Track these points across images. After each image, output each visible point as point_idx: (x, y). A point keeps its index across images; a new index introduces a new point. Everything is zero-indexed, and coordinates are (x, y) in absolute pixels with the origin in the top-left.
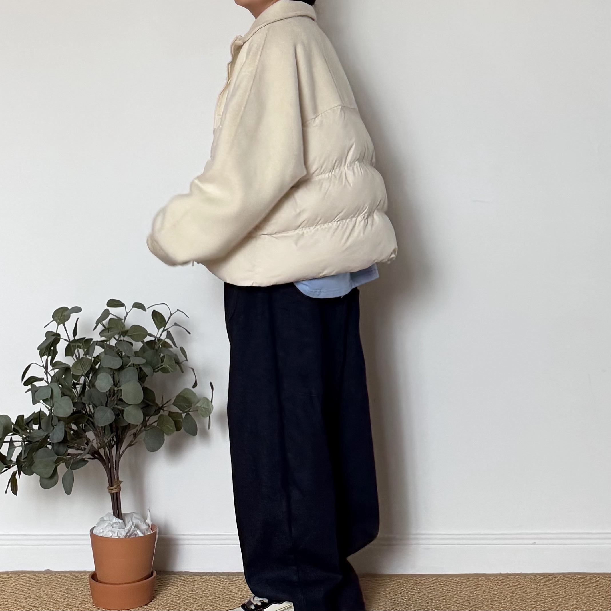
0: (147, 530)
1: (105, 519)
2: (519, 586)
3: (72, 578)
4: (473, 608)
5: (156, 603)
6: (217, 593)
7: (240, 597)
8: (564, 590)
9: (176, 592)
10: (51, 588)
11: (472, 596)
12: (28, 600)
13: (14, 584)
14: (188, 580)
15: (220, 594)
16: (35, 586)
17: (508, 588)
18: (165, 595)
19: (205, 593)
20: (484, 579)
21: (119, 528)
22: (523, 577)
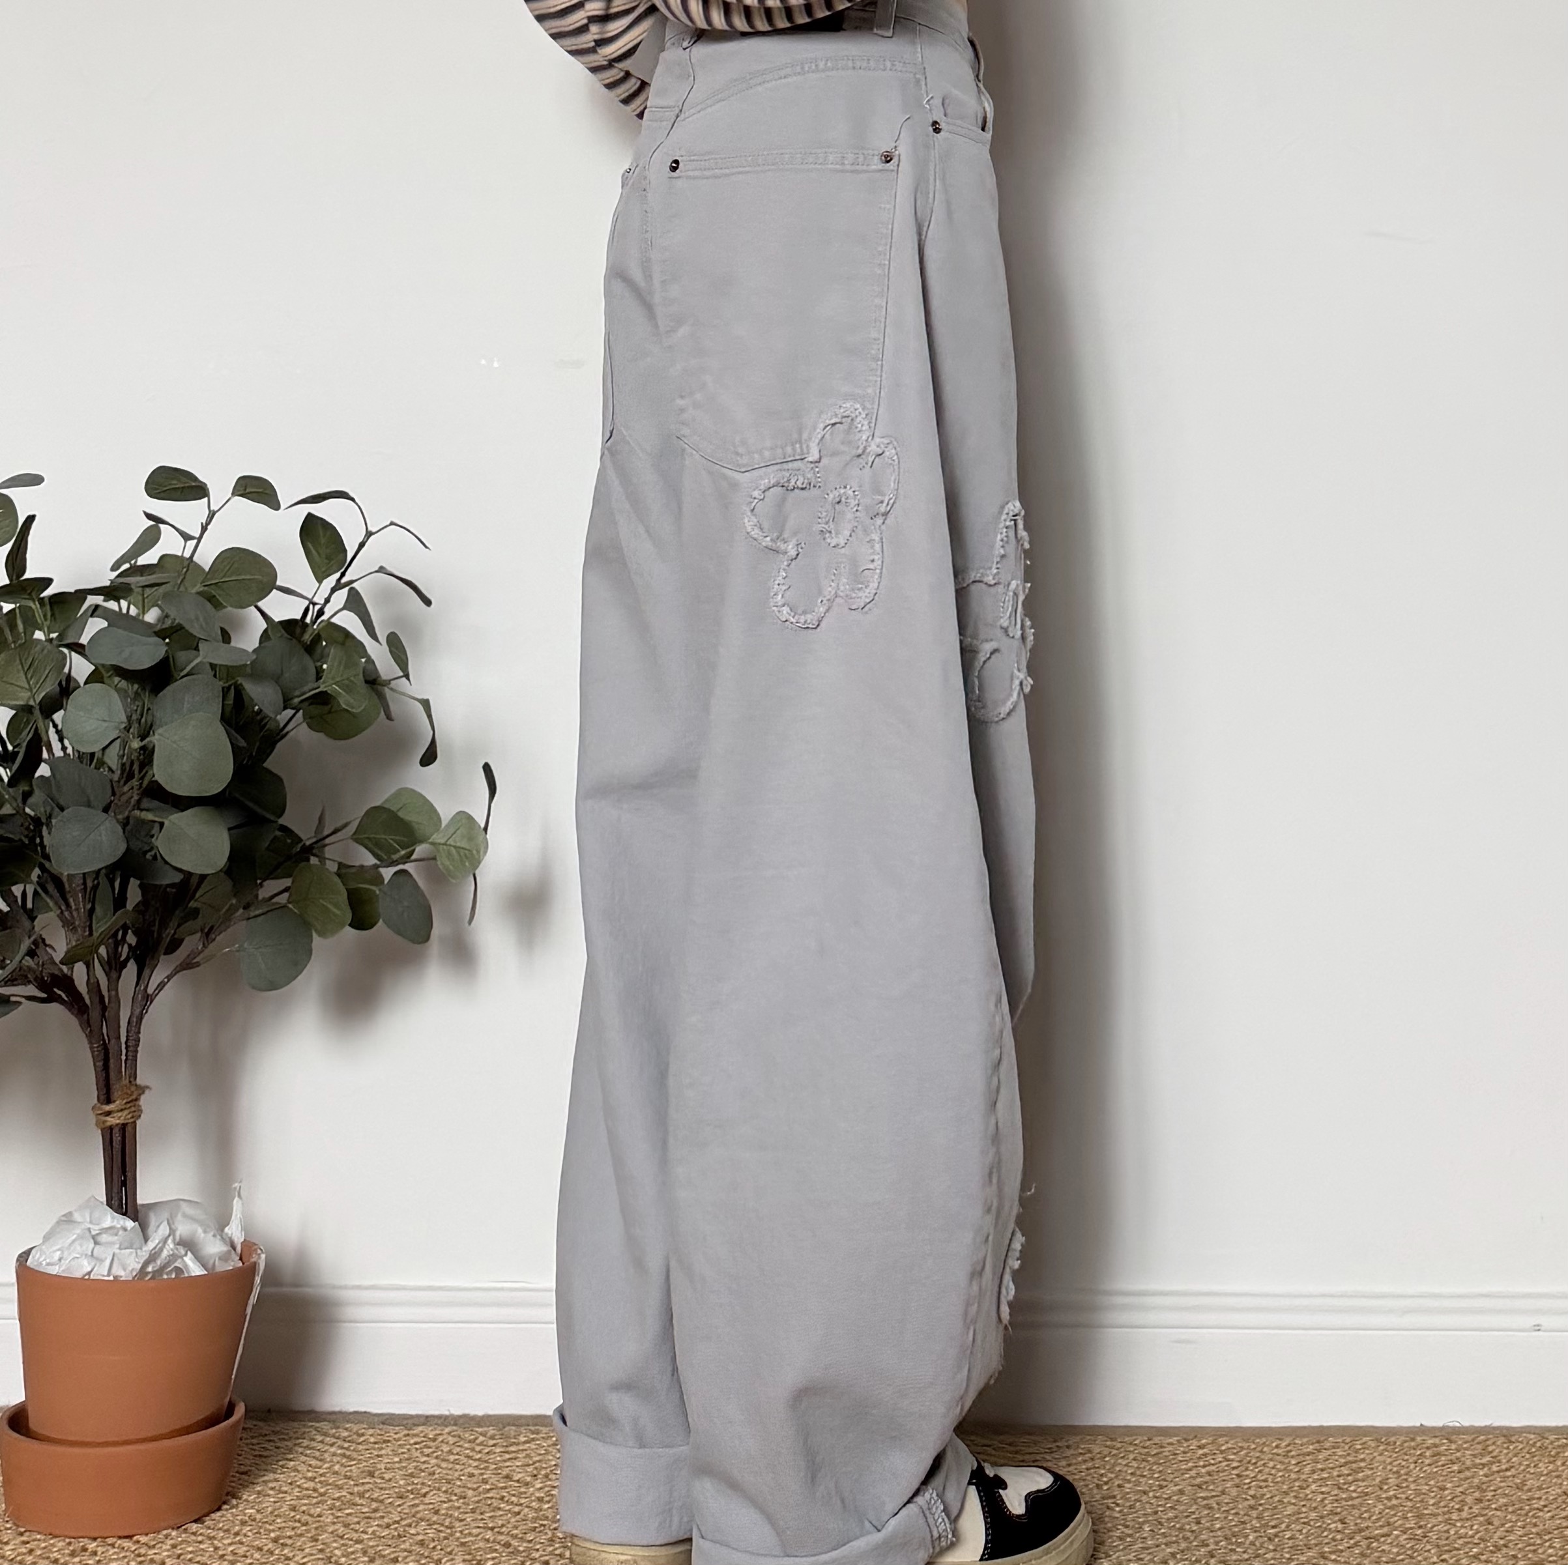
0: (224, 1255)
1: (76, 1216)
2: (1495, 1468)
4: (1358, 1538)
5: (234, 1515)
6: (459, 1483)
7: (538, 1495)
9: (312, 1479)
11: (1346, 1500)
15: (469, 1485)
17: (1459, 1472)
18: (272, 1489)
20: (1373, 1444)
21: (120, 1249)
22: (1502, 1439)
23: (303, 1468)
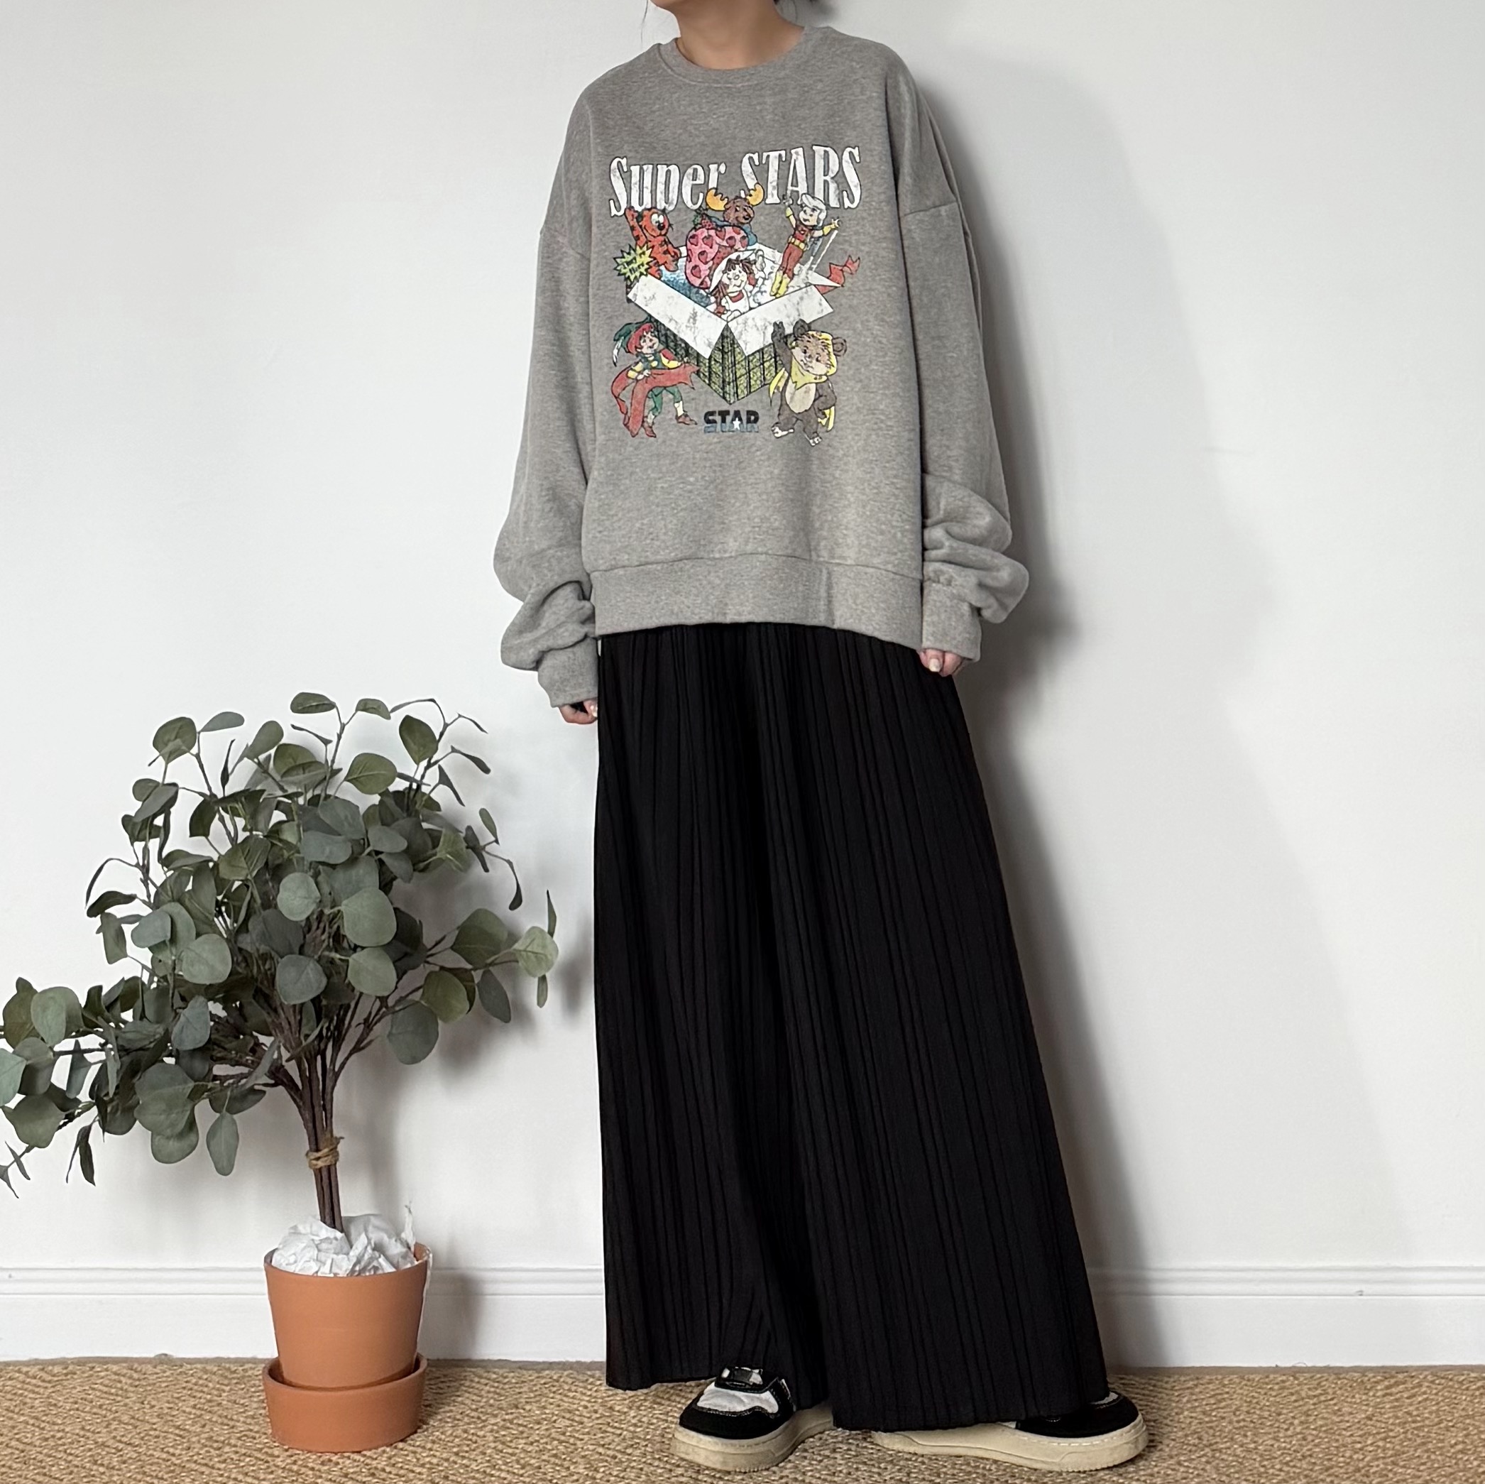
0: (404, 1257)
1: (301, 1228)
2: (1322, 1398)
3: (222, 1375)
4: (1207, 1450)
5: (426, 1436)
7: (634, 1421)
8: (1434, 1408)
9: (476, 1410)
10: (169, 1399)
11: (1207, 1422)
12: (113, 1427)
13: (79, 1389)
14: (506, 1380)
15: (585, 1414)
16: (132, 1395)
17: (1296, 1401)
18: (449, 1417)
19: (547, 1411)
20: (1237, 1381)
21: (335, 1253)
22: (1333, 1376)
23: (467, 1402)
